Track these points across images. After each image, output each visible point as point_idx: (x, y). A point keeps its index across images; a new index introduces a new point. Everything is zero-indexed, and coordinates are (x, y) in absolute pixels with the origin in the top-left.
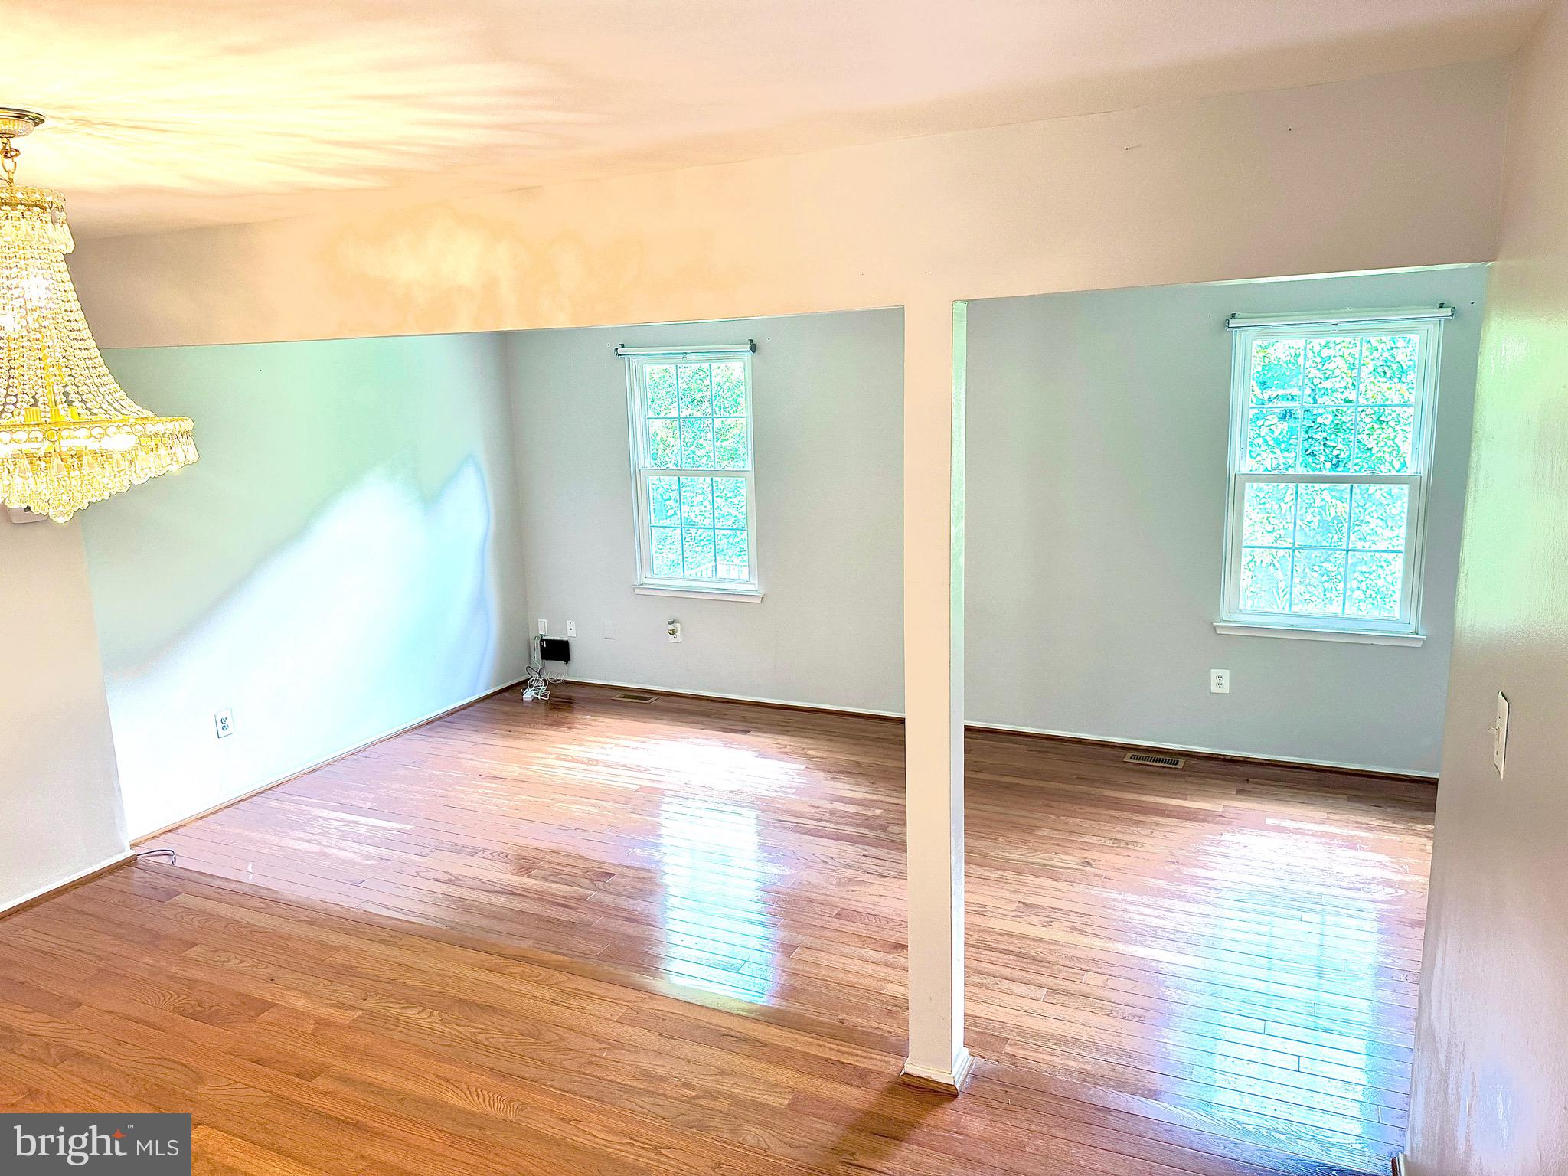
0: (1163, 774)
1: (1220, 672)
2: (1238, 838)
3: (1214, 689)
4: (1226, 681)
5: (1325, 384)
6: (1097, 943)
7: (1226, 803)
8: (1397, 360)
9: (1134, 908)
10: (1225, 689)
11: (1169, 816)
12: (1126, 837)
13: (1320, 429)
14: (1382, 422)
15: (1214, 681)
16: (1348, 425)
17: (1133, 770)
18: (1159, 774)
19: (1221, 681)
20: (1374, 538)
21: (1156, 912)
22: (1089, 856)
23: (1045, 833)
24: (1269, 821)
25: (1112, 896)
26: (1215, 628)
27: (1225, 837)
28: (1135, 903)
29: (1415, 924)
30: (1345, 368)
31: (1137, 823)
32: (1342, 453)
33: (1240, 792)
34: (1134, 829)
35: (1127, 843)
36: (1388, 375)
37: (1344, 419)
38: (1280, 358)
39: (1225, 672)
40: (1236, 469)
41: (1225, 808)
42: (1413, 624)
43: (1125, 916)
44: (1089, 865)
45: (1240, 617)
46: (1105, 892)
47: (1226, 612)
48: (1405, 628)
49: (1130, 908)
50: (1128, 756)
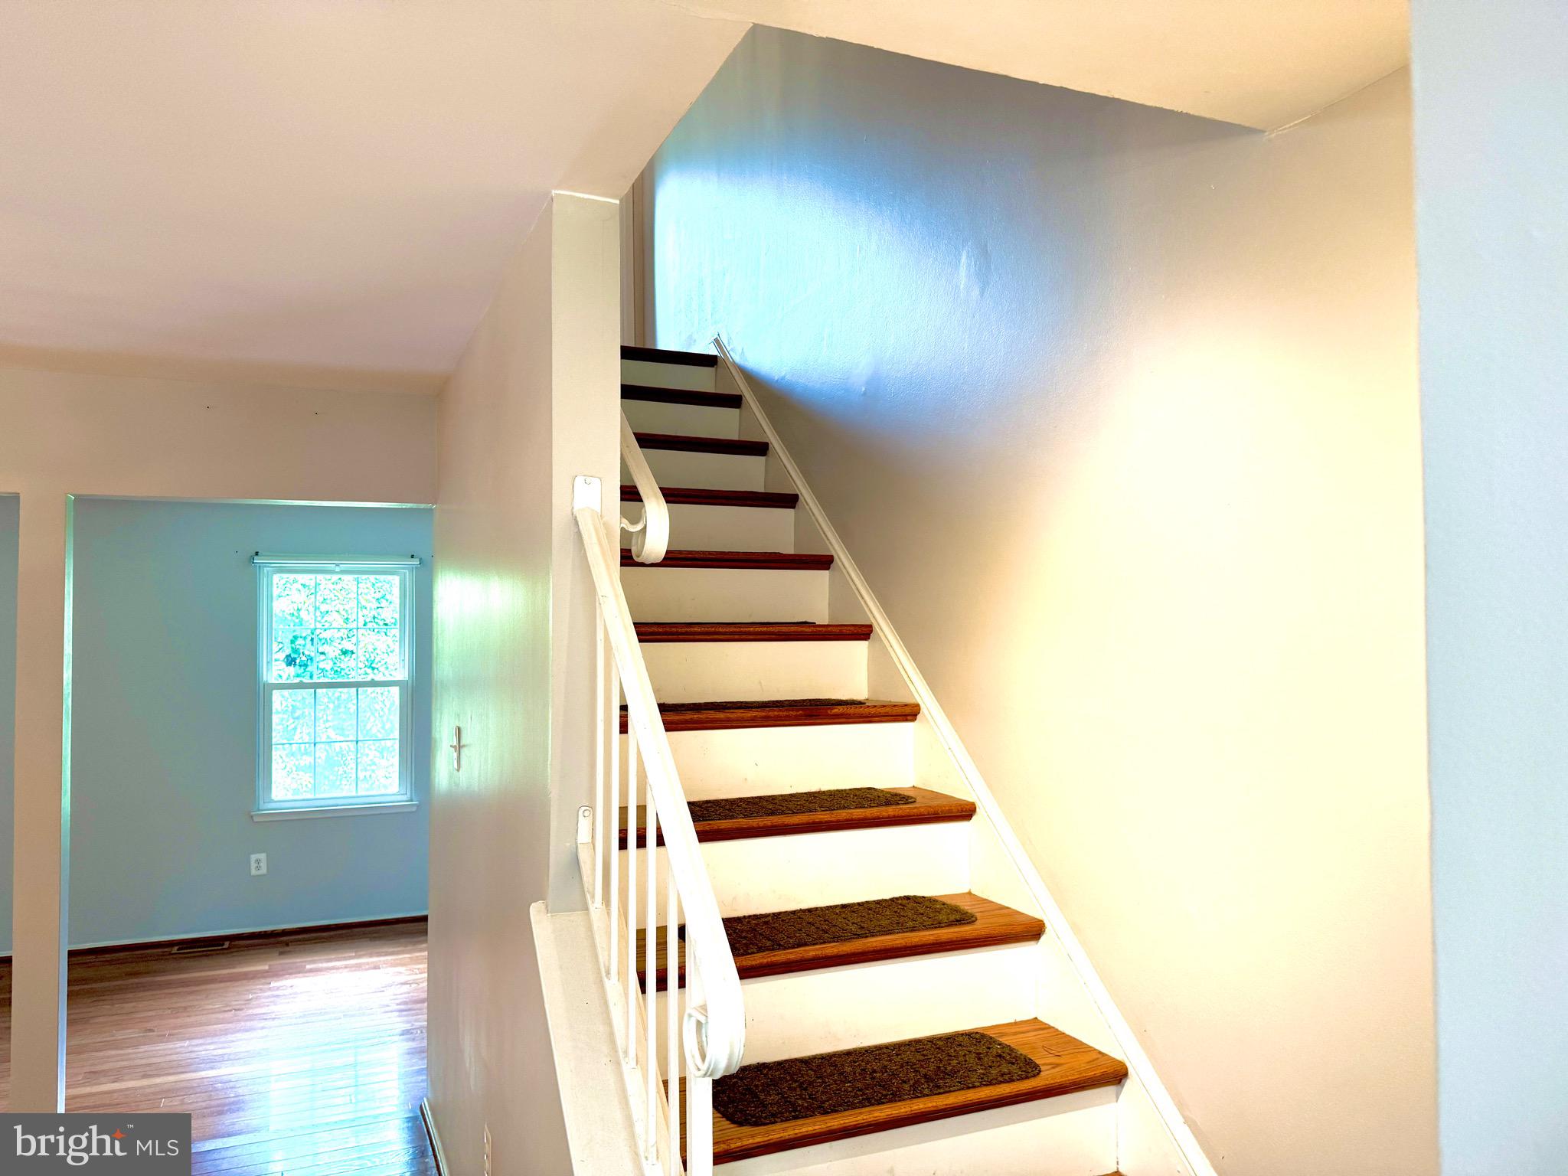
0: (212, 955)
1: (258, 856)
3: (254, 872)
4: (264, 865)
5: (324, 635)
6: (172, 1078)
7: (272, 963)
8: (382, 617)
9: (201, 1048)
10: (263, 870)
11: (221, 982)
12: (183, 1005)
13: (322, 674)
14: (373, 669)
15: (253, 865)
16: (345, 671)
17: (181, 958)
18: (206, 956)
19: (259, 863)
20: (373, 767)
21: (221, 1046)
22: (149, 1025)
23: (101, 1019)
24: (308, 967)
25: (178, 1045)
26: (252, 817)
27: (273, 984)
28: (197, 1045)
29: (422, 1001)
30: (341, 621)
31: (193, 993)
32: (343, 695)
33: (281, 953)
34: (191, 998)
35: (185, 1008)
37: (342, 666)
38: (284, 611)
39: (263, 856)
40: (265, 679)
41: (270, 966)
42: (409, 793)
43: (193, 1055)
44: (151, 1030)
45: (273, 805)
46: (170, 1045)
47: (261, 802)
48: (404, 798)
49: (196, 1049)
50: (175, 950)
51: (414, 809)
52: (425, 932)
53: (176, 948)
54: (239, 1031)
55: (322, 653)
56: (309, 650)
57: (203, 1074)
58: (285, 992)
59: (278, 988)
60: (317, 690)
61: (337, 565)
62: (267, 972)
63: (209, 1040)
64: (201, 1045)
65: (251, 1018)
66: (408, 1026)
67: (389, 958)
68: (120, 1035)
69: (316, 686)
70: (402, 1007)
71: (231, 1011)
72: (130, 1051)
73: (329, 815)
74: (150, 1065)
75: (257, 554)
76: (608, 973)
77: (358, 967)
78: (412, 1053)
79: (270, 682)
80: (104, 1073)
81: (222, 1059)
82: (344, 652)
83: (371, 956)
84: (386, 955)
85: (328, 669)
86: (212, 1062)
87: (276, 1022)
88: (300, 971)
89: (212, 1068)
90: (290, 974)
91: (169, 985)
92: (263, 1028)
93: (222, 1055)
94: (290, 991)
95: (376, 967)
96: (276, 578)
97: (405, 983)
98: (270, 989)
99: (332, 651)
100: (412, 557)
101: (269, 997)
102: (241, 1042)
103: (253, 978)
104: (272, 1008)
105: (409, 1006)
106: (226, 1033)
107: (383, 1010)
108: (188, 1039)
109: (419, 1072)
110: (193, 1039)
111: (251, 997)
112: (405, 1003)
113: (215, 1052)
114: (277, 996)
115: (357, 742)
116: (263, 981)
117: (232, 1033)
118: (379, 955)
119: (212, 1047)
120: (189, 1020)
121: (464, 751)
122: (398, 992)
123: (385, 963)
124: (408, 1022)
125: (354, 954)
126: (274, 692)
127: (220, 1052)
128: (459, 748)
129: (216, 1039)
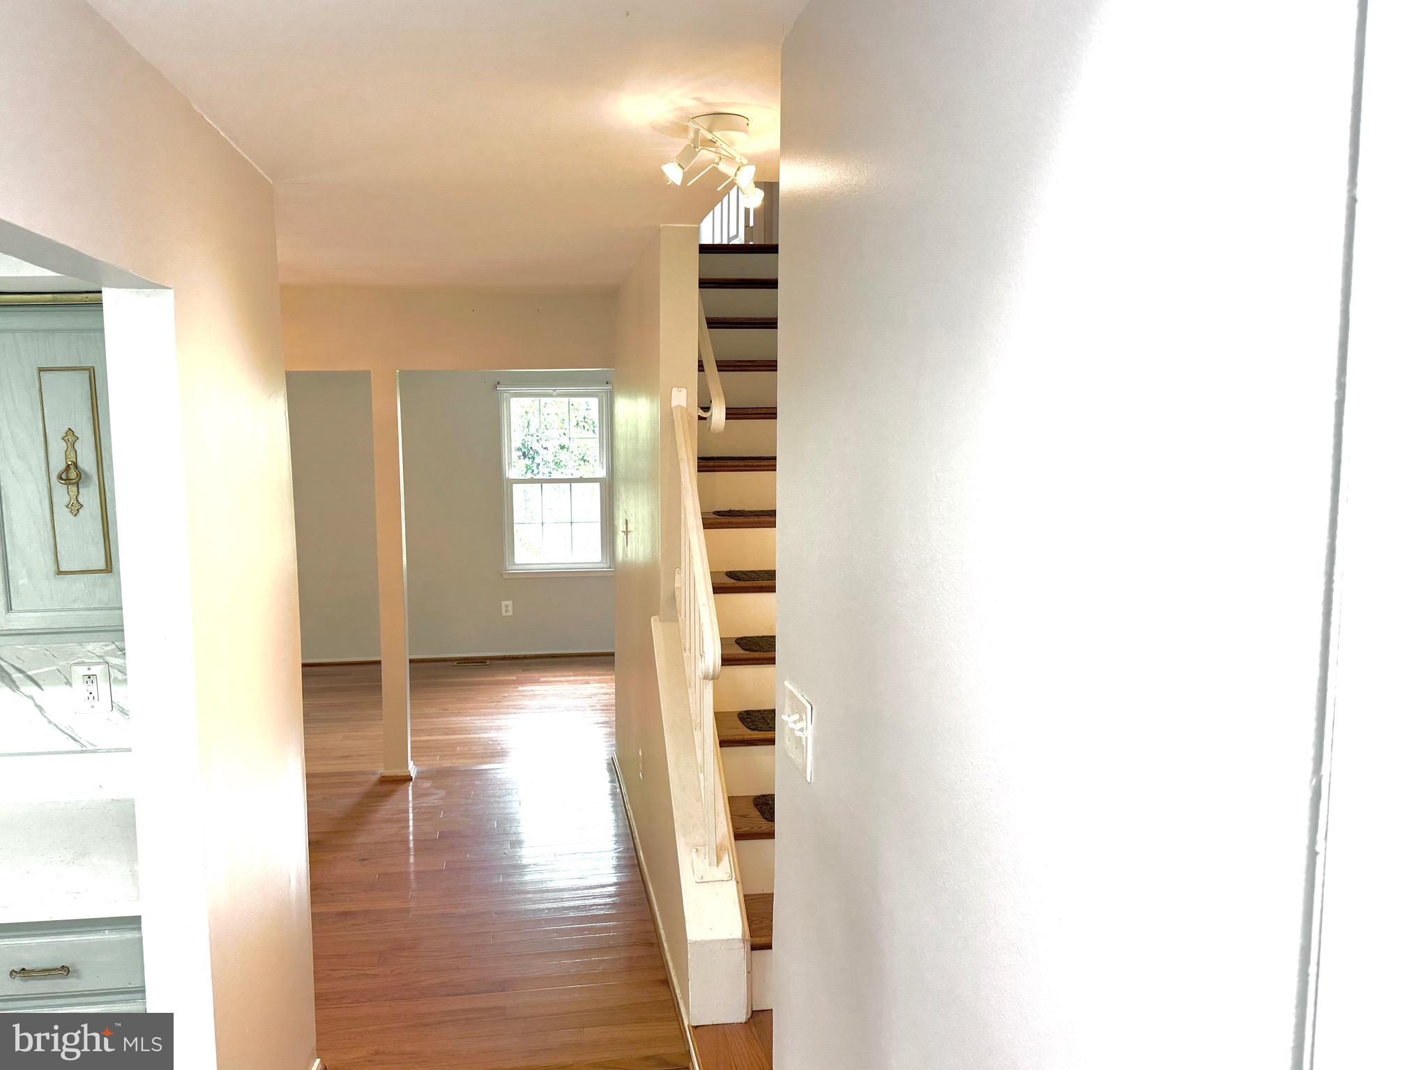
0: (479, 668)
1: (507, 603)
2: (529, 688)
3: (504, 614)
4: (510, 609)
6: (462, 736)
10: (510, 613)
11: (487, 685)
12: (465, 696)
14: (585, 461)
15: (503, 609)
17: (460, 669)
18: (476, 668)
19: (507, 608)
24: (542, 679)
26: (501, 575)
27: (520, 688)
29: (612, 705)
31: (469, 690)
33: (524, 670)
36: (586, 429)
39: (509, 603)
40: (507, 476)
41: (517, 677)
42: (608, 562)
43: (474, 725)
44: (447, 710)
45: (516, 567)
46: (459, 719)
47: (507, 564)
48: (605, 565)
49: (475, 722)
50: (455, 663)
51: (612, 574)
52: (613, 663)
53: (456, 662)
54: (500, 714)
55: (545, 448)
56: (536, 446)
57: (481, 735)
58: (529, 694)
59: (523, 691)
60: (543, 484)
61: (555, 390)
62: (515, 680)
63: (482, 718)
64: (479, 720)
65: (508, 707)
66: (607, 719)
67: (596, 677)
68: (427, 711)
69: (542, 481)
70: (605, 708)
71: (494, 702)
72: (435, 720)
73: (555, 576)
74: (448, 728)
75: (499, 383)
76: (685, 650)
77: (576, 682)
78: (610, 734)
79: (511, 477)
80: (422, 730)
81: (491, 729)
82: (562, 447)
83: (584, 675)
84: (593, 676)
85: (550, 461)
86: (485, 730)
87: (523, 710)
88: (538, 682)
89: (485, 733)
90: (530, 683)
91: (453, 684)
92: (515, 713)
93: (491, 726)
94: (531, 693)
95: (587, 683)
96: (514, 401)
97: (606, 694)
98: (518, 691)
99: (553, 445)
100: (607, 383)
101: (517, 696)
102: (502, 721)
103: (507, 684)
104: (523, 702)
105: (608, 708)
106: (492, 714)
107: (591, 708)
108: (470, 716)
109: (612, 745)
110: (472, 716)
111: (506, 695)
112: (606, 706)
113: (486, 724)
114: (523, 696)
115: (571, 523)
116: (513, 686)
117: (496, 715)
118: (589, 675)
119: (485, 721)
120: (470, 705)
121: (629, 534)
122: (602, 698)
123: (594, 680)
124: (607, 717)
125: (572, 674)
126: (514, 485)
127: (491, 724)
128: (627, 532)
129: (486, 717)
